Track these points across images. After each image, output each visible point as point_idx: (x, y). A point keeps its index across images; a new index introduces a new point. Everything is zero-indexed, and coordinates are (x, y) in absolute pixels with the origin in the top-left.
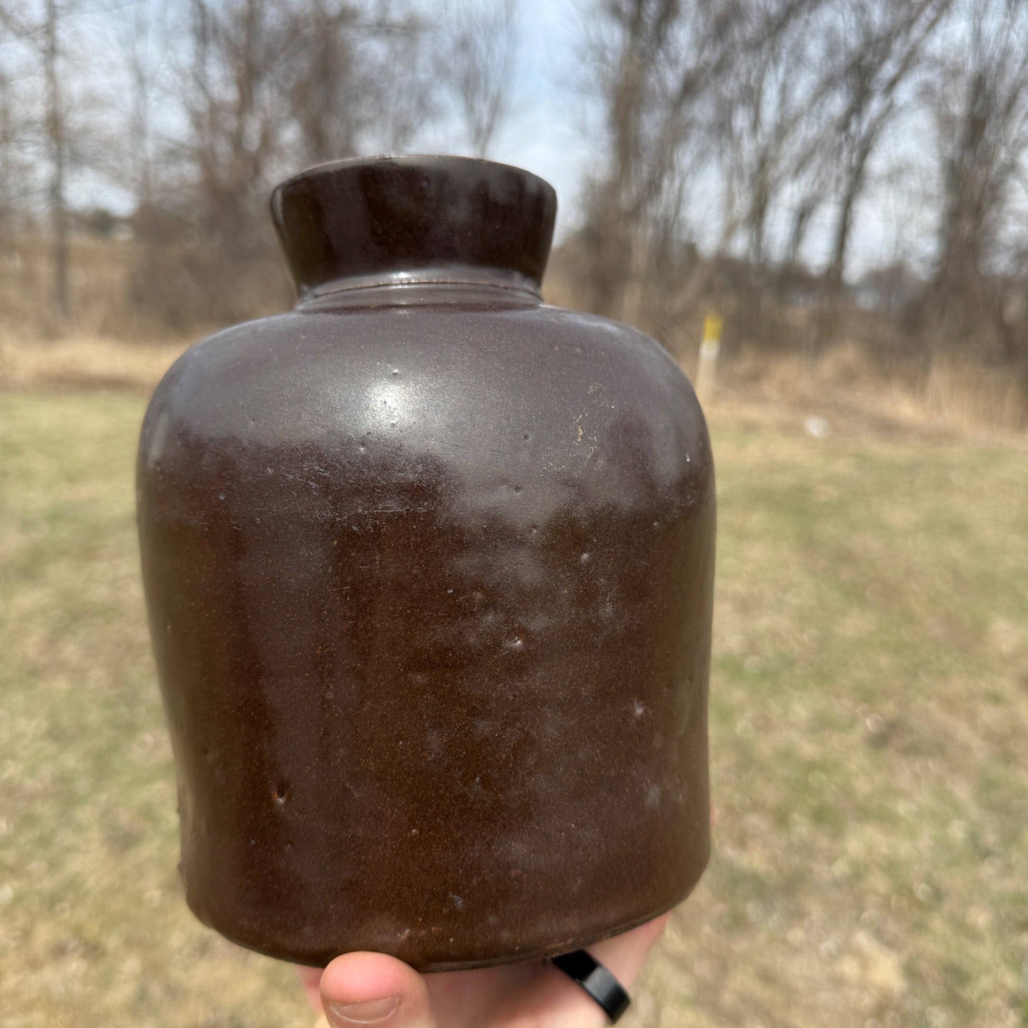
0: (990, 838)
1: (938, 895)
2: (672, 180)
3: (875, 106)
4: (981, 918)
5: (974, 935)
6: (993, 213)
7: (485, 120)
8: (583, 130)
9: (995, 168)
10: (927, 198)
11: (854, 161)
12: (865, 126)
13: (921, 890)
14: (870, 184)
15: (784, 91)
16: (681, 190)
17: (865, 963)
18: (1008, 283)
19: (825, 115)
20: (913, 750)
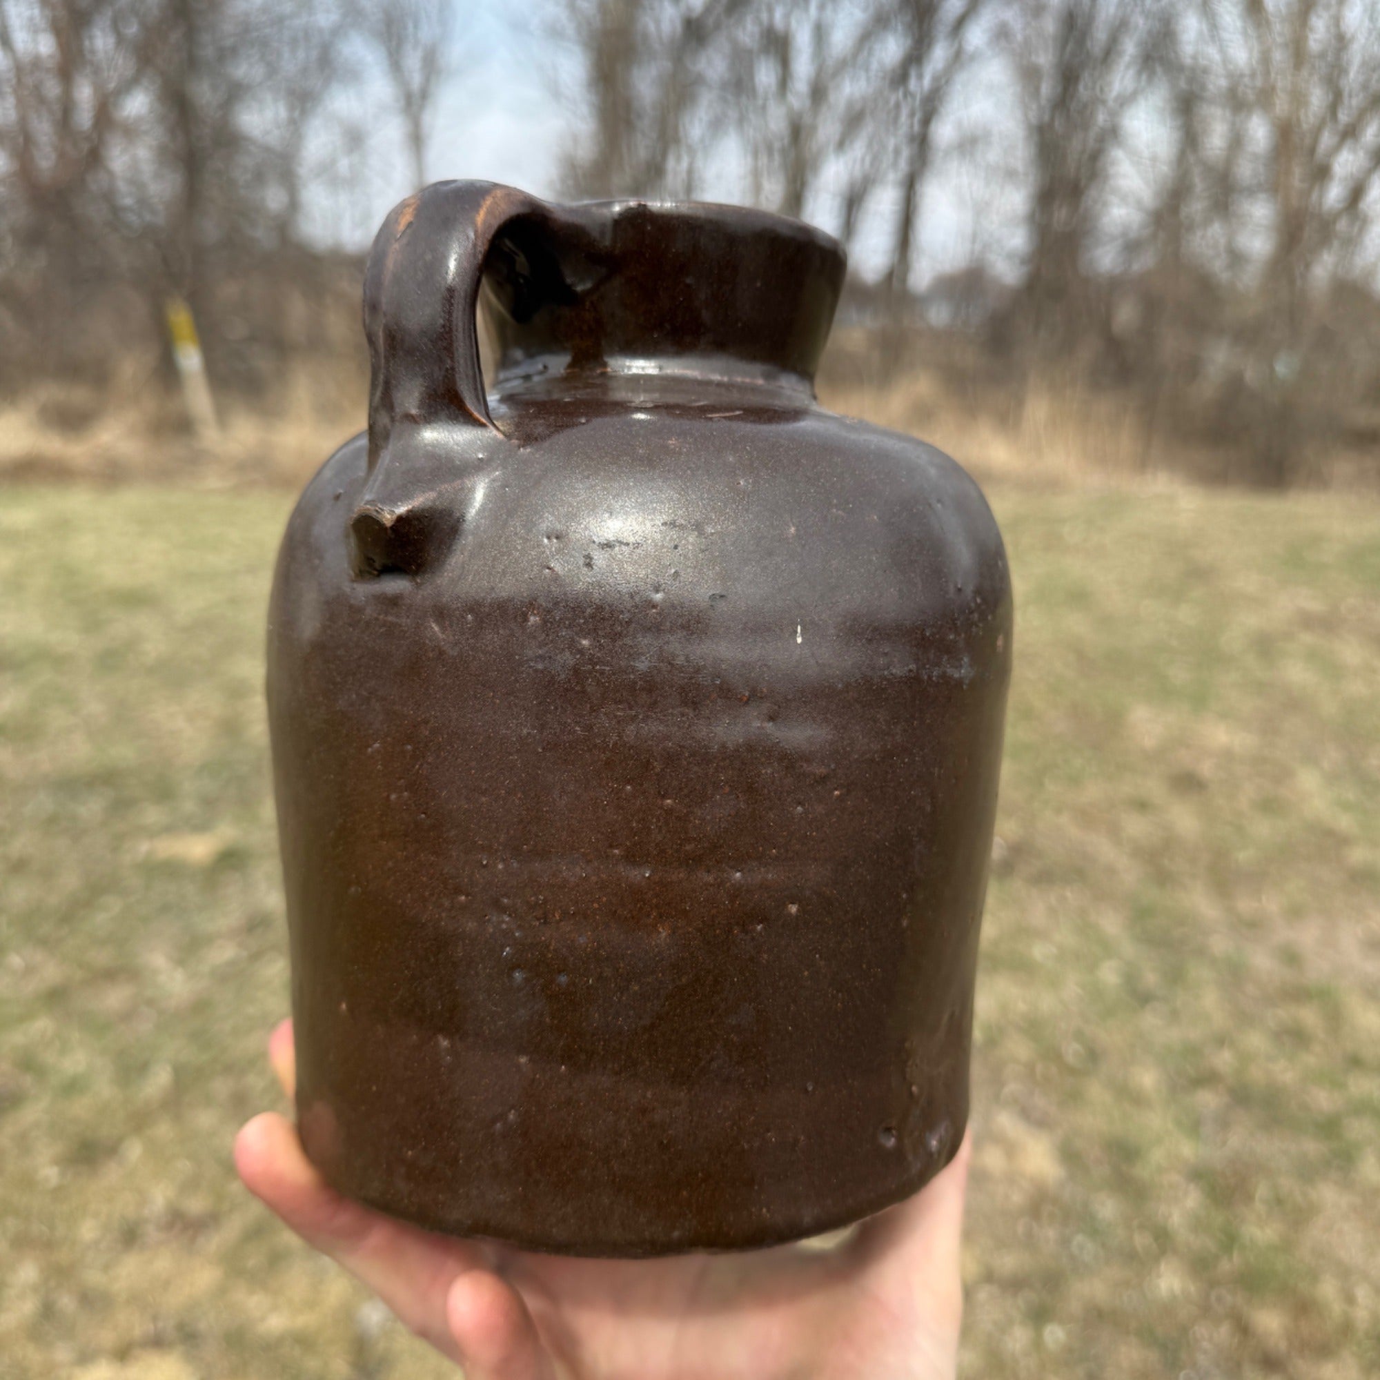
0: (1151, 978)
1: (1093, 1055)
2: (679, 159)
3: (939, 54)
4: (1147, 1078)
5: (1137, 1099)
6: (1092, 193)
7: (416, 80)
8: (555, 91)
9: (1092, 134)
10: (1010, 174)
11: (916, 128)
12: (927, 82)
13: (1072, 1051)
14: (937, 158)
15: (820, 34)
16: (690, 172)
17: (1011, 1149)
18: (1115, 285)
19: (874, 66)
20: (1045, 878)
